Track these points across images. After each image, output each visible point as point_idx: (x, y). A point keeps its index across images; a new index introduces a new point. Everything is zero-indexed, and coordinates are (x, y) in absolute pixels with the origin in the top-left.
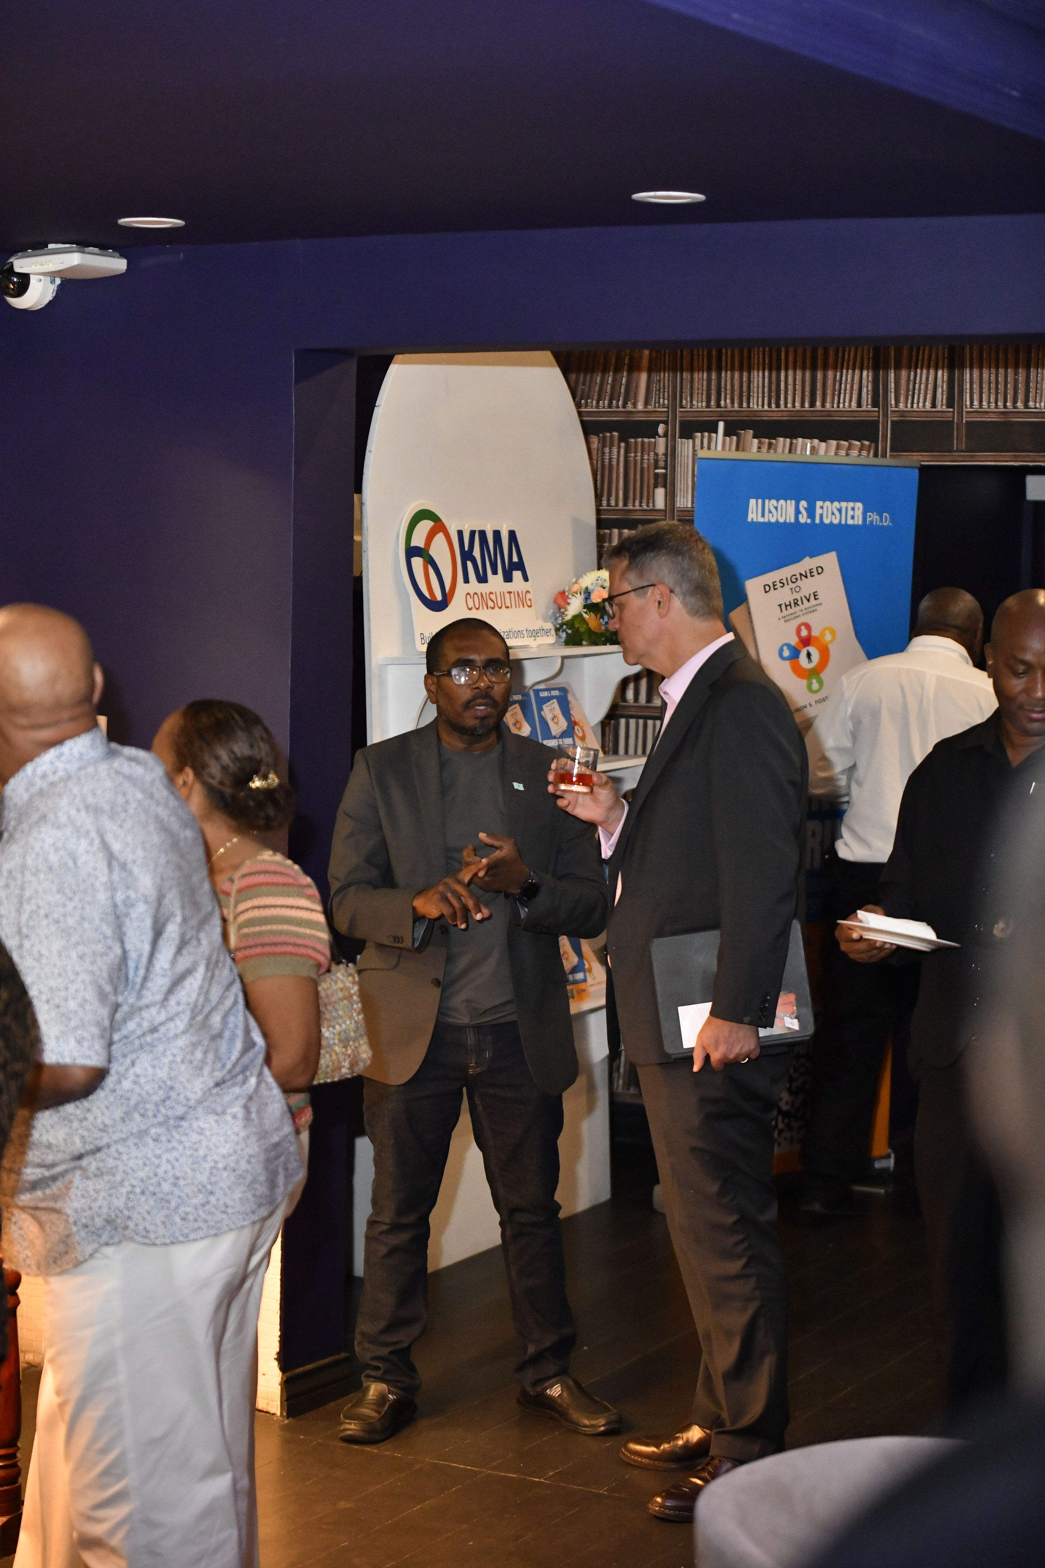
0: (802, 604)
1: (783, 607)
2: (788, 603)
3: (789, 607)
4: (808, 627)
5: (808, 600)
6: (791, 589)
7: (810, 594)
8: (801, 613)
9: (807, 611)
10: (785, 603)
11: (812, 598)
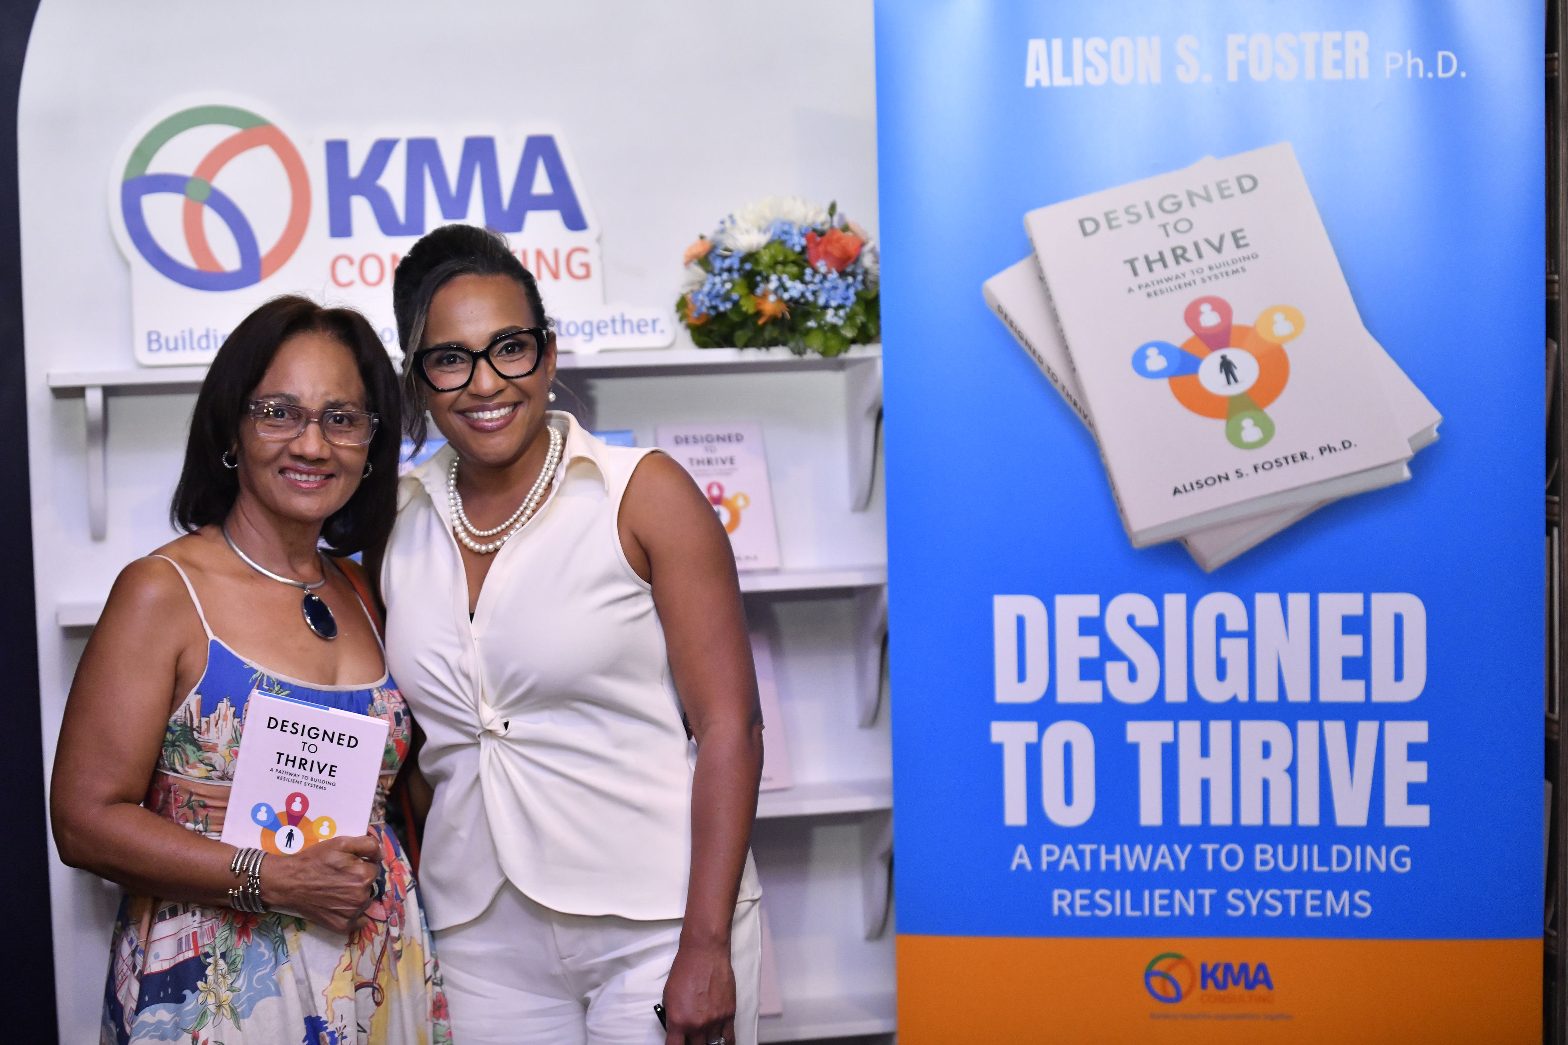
0: (1200, 256)
1: (1141, 266)
2: (1154, 256)
3: (1157, 266)
4: (1221, 307)
5: (1219, 250)
6: (1164, 226)
7: (1222, 238)
8: (1198, 278)
9: (1216, 271)
10: (1147, 258)
11: (1229, 242)
